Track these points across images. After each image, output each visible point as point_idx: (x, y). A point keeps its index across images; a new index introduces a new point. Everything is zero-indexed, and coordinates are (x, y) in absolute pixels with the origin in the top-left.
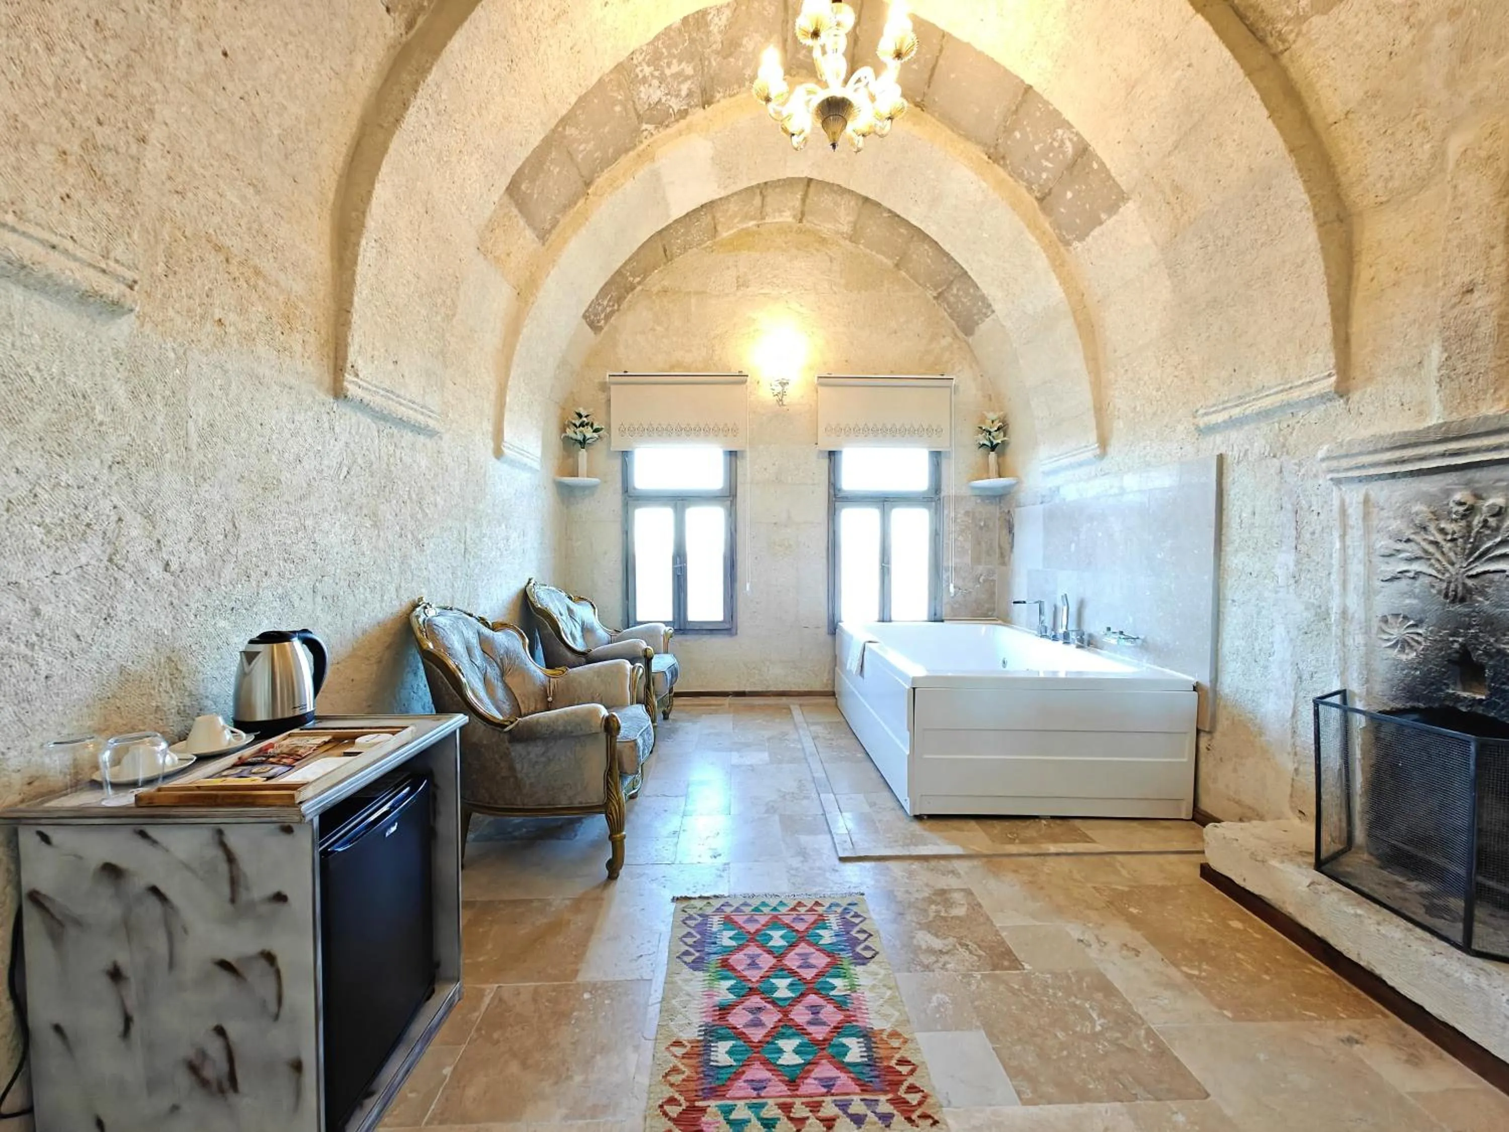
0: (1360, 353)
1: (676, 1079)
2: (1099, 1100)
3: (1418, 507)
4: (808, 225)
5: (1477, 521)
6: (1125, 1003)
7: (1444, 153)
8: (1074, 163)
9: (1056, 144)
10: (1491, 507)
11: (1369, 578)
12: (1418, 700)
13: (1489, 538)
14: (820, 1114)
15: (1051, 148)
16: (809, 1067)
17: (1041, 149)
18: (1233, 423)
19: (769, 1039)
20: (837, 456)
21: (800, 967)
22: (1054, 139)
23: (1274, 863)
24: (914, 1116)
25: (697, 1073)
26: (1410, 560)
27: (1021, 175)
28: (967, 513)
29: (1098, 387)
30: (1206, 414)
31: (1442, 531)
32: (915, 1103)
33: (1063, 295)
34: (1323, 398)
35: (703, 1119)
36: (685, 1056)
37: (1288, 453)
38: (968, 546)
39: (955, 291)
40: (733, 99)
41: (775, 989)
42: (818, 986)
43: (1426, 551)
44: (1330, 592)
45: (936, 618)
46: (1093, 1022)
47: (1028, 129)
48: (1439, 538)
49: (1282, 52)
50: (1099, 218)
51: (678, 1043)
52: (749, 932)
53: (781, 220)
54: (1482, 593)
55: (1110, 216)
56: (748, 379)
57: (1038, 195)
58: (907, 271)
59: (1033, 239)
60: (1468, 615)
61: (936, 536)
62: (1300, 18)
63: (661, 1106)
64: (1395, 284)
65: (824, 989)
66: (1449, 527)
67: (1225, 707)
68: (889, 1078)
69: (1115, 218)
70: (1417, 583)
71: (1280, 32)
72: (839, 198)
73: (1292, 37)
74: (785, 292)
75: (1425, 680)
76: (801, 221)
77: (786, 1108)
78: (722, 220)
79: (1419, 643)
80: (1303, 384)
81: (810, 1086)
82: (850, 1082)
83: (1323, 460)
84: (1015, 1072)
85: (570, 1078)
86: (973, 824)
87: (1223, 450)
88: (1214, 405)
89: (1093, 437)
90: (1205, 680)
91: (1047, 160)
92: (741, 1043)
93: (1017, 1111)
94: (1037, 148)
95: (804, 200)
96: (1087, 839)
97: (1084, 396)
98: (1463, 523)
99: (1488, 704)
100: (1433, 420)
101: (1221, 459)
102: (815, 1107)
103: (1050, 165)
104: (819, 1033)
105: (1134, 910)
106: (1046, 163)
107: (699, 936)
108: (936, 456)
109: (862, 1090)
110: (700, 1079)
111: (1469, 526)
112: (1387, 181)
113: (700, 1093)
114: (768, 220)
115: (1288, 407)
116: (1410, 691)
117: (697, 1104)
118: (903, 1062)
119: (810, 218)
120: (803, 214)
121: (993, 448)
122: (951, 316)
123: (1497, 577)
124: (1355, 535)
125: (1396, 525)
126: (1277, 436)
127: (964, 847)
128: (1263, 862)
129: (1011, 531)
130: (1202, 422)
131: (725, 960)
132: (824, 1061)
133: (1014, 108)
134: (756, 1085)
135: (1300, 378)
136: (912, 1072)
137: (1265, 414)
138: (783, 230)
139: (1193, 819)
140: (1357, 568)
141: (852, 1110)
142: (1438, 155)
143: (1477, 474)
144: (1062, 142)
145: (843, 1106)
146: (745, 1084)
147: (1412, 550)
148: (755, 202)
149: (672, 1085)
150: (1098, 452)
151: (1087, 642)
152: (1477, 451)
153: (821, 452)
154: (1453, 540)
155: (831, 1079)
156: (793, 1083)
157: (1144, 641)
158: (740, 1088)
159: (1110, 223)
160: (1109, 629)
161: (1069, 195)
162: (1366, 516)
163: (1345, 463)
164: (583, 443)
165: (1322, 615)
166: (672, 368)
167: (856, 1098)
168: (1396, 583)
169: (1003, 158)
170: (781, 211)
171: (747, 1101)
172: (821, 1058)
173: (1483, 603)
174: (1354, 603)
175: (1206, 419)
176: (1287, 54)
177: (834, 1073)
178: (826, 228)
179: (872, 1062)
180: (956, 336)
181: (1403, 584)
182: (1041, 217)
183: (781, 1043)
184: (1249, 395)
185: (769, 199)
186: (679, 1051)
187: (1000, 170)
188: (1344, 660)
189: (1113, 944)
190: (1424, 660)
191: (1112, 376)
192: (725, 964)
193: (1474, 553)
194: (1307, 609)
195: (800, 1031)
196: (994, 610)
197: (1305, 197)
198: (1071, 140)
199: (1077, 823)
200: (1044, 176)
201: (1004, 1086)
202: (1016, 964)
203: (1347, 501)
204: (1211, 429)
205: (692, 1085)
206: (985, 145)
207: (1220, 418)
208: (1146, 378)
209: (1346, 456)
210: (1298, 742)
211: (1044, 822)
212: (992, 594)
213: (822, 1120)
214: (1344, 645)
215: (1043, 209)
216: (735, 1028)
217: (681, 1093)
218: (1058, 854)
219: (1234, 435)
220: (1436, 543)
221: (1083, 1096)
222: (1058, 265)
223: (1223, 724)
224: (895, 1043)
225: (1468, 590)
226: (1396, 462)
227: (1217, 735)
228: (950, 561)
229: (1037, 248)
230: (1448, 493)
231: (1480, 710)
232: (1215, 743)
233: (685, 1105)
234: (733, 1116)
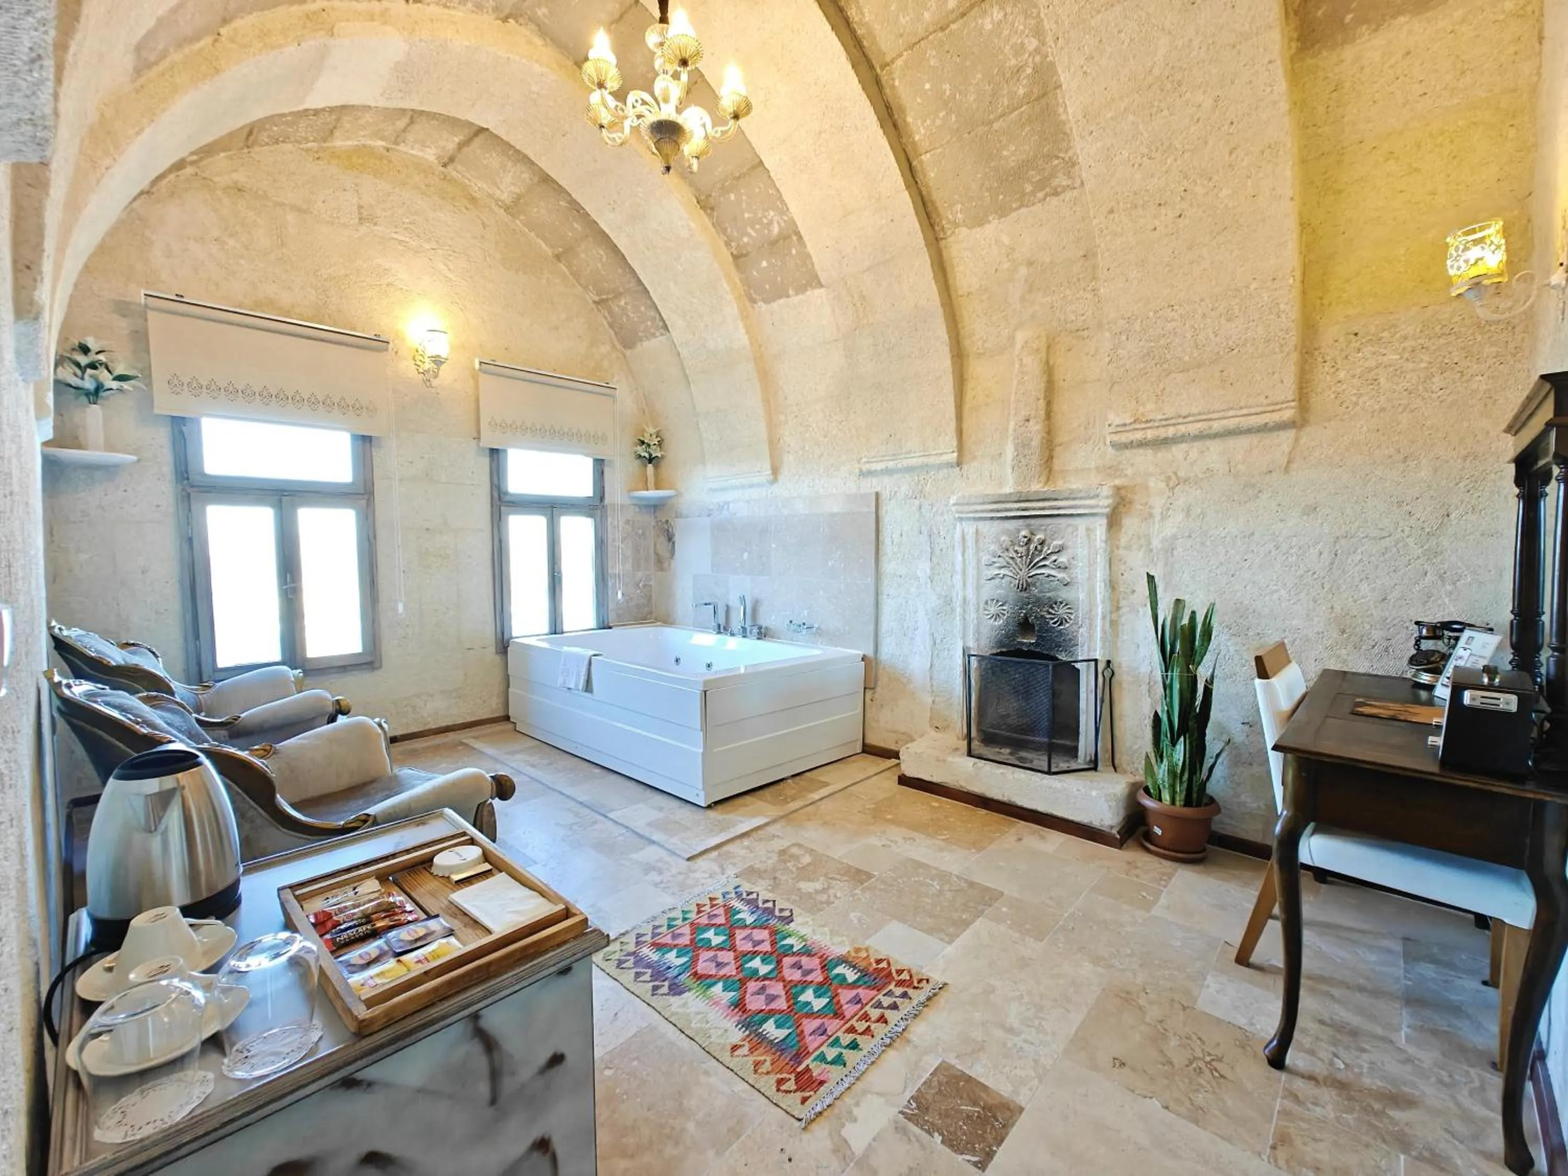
0: (969, 443)
1: (767, 1066)
2: (973, 922)
3: (1003, 538)
4: (454, 174)
5: (1032, 547)
6: (936, 869)
7: (1014, 337)
8: (777, 241)
9: (765, 221)
10: (1039, 540)
11: (978, 579)
12: (1003, 647)
13: (1039, 555)
14: (873, 1019)
15: (760, 221)
16: (835, 1001)
17: (749, 218)
18: (888, 472)
19: (792, 1002)
20: (501, 454)
21: (754, 947)
22: (765, 217)
23: (950, 759)
24: (916, 984)
25: (774, 1054)
26: (1001, 568)
27: (724, 231)
28: (627, 522)
29: (772, 426)
30: (868, 462)
31: (1016, 552)
32: (908, 978)
33: (748, 343)
34: (949, 465)
35: (814, 1075)
36: (752, 1050)
37: (924, 497)
38: (629, 553)
39: (622, 303)
40: (446, 11)
41: (756, 971)
42: (782, 950)
43: (1008, 563)
44: (953, 586)
45: (604, 625)
46: (932, 885)
47: (744, 198)
48: (1014, 555)
49: (942, 239)
50: (787, 291)
51: (735, 1048)
52: (686, 946)
53: (420, 154)
54: (1034, 585)
55: (797, 294)
56: (391, 346)
57: (735, 252)
58: (569, 267)
59: (728, 289)
60: (1028, 598)
61: (601, 545)
62: (956, 225)
63: (778, 1090)
64: (987, 405)
65: (787, 950)
66: (1020, 549)
67: (884, 668)
68: (882, 975)
69: (800, 297)
70: (1003, 581)
71: (943, 227)
72: (510, 164)
73: (949, 233)
74: (427, 246)
75: (1007, 636)
76: (445, 165)
77: (852, 1030)
78: (348, 126)
79: (1004, 615)
80: (936, 454)
81: (849, 1010)
82: (867, 991)
83: (954, 505)
84: (930, 931)
85: (683, 1130)
86: (748, 799)
87: (878, 489)
88: (874, 457)
89: (767, 466)
90: (870, 653)
91: (753, 228)
92: (778, 1016)
93: (949, 949)
94: (746, 215)
95: (461, 146)
96: (826, 784)
97: (762, 430)
98: (1025, 548)
99: (1037, 644)
100: (1008, 489)
101: (877, 495)
102: (866, 1017)
103: (754, 234)
104: (817, 976)
105: (889, 817)
106: (750, 230)
107: (649, 971)
108: (600, 465)
109: (878, 990)
110: (780, 1056)
111: (1028, 550)
112: (984, 342)
113: (792, 1063)
114: (402, 147)
115: (926, 467)
116: (1000, 644)
117: (799, 1069)
118: (879, 962)
119: (459, 167)
120: (452, 160)
121: (651, 460)
122: (611, 326)
123: (1040, 577)
124: (970, 552)
125: (992, 547)
126: (917, 485)
127: (765, 816)
128: (944, 761)
129: (670, 538)
130: (865, 468)
131: (695, 974)
132: (839, 991)
133: (737, 175)
134: (820, 1031)
135: (935, 449)
136: (889, 964)
137: (910, 469)
138: (422, 167)
139: (864, 751)
140: (971, 572)
141: (885, 1004)
142: (1012, 338)
143: (1032, 521)
144: (770, 223)
145: (879, 1005)
146: (812, 1037)
147: (1002, 562)
148: (398, 123)
149: (768, 1073)
150: (772, 477)
151: (763, 634)
152: (1034, 509)
153: (484, 449)
154: (1021, 557)
155: (854, 997)
156: (838, 1014)
157: (818, 628)
158: (812, 1042)
159: (796, 299)
160: (791, 622)
161: (764, 264)
162: (977, 541)
163: (966, 508)
164: (96, 394)
165: (948, 601)
166: (258, 305)
167: (880, 997)
168: (993, 581)
169: (712, 209)
170: (424, 145)
171: (826, 1044)
172: (836, 989)
173: (1035, 591)
174: (971, 594)
175: (867, 466)
176: (944, 241)
177: (854, 992)
178: (479, 187)
179: (864, 973)
180: (614, 347)
181: (997, 581)
182: (733, 270)
183: (802, 998)
184: (901, 454)
185: (416, 127)
186: (745, 1051)
187: (706, 218)
188: (965, 628)
189: (900, 840)
190: (1007, 624)
191: (782, 418)
192: (697, 976)
193: (1033, 565)
194: (939, 599)
195: (805, 985)
196: (651, 613)
197: (946, 337)
198: (778, 223)
199: (808, 774)
200: (746, 240)
201: (932, 942)
202: (869, 876)
203: (966, 532)
204: (870, 473)
205: (781, 1063)
206: (697, 190)
207: (879, 467)
208: (814, 425)
209: (967, 504)
210: (935, 684)
211: (789, 781)
212: (649, 599)
213: (878, 1021)
214: (964, 619)
215: (737, 267)
216: (762, 1011)
217: (780, 1072)
218: (821, 799)
219: (886, 480)
220: (1012, 558)
221: (966, 924)
222: (745, 316)
223: (883, 681)
224: (863, 954)
225: (1028, 584)
226: (992, 511)
227: (879, 689)
228: (617, 567)
229: (730, 297)
230: (1019, 531)
231: (1032, 648)
232: (876, 696)
233: (793, 1077)
234: (829, 1059)
